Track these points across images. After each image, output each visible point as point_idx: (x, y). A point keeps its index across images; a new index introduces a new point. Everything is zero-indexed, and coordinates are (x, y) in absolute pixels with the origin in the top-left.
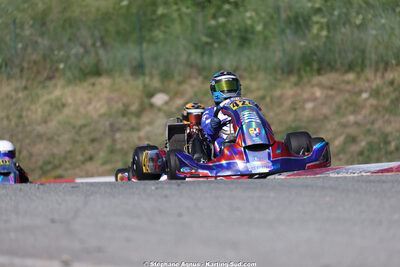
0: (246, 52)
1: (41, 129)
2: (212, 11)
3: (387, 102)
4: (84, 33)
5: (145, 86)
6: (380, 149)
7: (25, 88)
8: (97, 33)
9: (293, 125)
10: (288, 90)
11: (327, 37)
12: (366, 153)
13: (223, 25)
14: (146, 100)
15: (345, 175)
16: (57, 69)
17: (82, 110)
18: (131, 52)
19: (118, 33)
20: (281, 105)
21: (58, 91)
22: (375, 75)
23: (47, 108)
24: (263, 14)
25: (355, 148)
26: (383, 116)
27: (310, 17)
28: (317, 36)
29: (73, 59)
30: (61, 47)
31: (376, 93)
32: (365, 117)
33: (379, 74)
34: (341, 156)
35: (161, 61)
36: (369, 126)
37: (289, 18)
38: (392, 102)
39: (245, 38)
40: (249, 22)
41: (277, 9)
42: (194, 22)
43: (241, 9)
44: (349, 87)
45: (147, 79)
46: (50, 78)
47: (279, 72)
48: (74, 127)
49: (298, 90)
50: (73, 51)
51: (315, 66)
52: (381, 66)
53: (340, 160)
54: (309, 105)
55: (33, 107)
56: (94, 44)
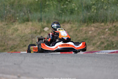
0: (72, 16)
1: (11, 37)
2: (63, 3)
3: (113, 32)
4: (25, 9)
5: (42, 25)
6: (111, 46)
7: (7, 24)
8: (28, 9)
9: (85, 38)
10: (84, 28)
11: (96, 12)
12: (107, 47)
13: (66, 8)
14: (42, 29)
15: (101, 53)
16: (16, 19)
17: (23, 31)
18: (38, 15)
19: (34, 9)
20: (82, 32)
21: (16, 26)
22: (110, 24)
23: (13, 30)
24: (78, 5)
25: (103, 45)
26: (112, 36)
27: (91, 6)
28: (93, 12)
29: (21, 16)
30: (18, 13)
31: (110, 29)
32: (107, 36)
33: (111, 24)
34: (99, 48)
35: (47, 18)
36: (108, 39)
37: (85, 6)
38: (115, 32)
39: (72, 12)
40: (73, 7)
41: (82, 3)
42: (57, 6)
43: (71, 3)
44: (102, 27)
45: (43, 23)
46: (14, 22)
47: (82, 22)
48: (21, 37)
49: (87, 28)
50: (21, 14)
51: (92, 21)
52: (112, 21)
53: (99, 49)
54: (90, 32)
55: (9, 30)
56: (27, 12)
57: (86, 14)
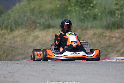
0: (95, 22)
1: (31, 44)
2: (85, 9)
7: (27, 32)
8: (49, 15)
10: (108, 33)
11: (121, 18)
13: (88, 13)
16: (37, 26)
17: (44, 39)
19: (56, 15)
20: (105, 38)
21: (37, 33)
23: (33, 38)
24: (101, 10)
27: (115, 11)
28: (117, 17)
30: (38, 19)
40: (96, 12)
41: (105, 9)
42: (79, 12)
43: (94, 8)
46: (35, 29)
47: (105, 28)
48: (41, 44)
49: (111, 34)
50: (42, 21)
51: (116, 27)
54: (114, 39)
55: (29, 38)
56: (48, 19)
57: (110, 20)
